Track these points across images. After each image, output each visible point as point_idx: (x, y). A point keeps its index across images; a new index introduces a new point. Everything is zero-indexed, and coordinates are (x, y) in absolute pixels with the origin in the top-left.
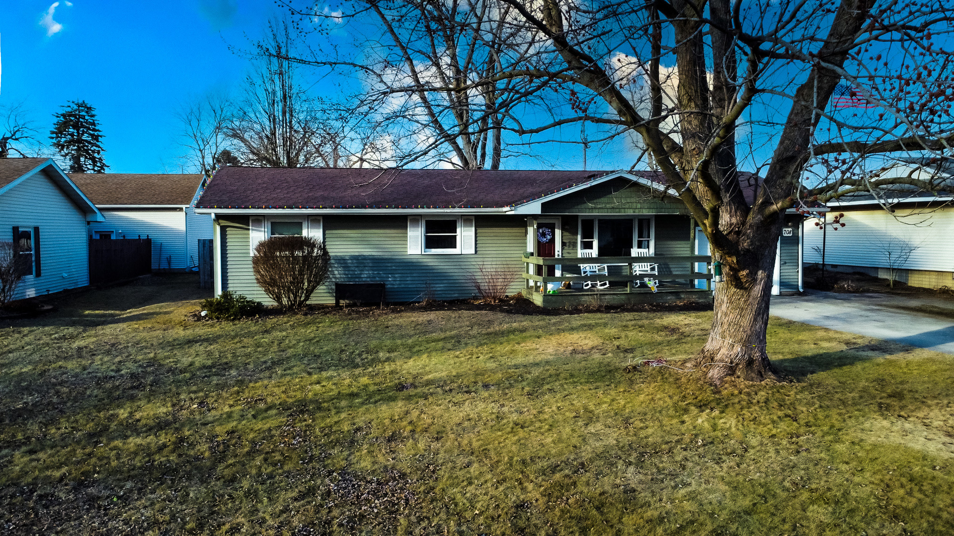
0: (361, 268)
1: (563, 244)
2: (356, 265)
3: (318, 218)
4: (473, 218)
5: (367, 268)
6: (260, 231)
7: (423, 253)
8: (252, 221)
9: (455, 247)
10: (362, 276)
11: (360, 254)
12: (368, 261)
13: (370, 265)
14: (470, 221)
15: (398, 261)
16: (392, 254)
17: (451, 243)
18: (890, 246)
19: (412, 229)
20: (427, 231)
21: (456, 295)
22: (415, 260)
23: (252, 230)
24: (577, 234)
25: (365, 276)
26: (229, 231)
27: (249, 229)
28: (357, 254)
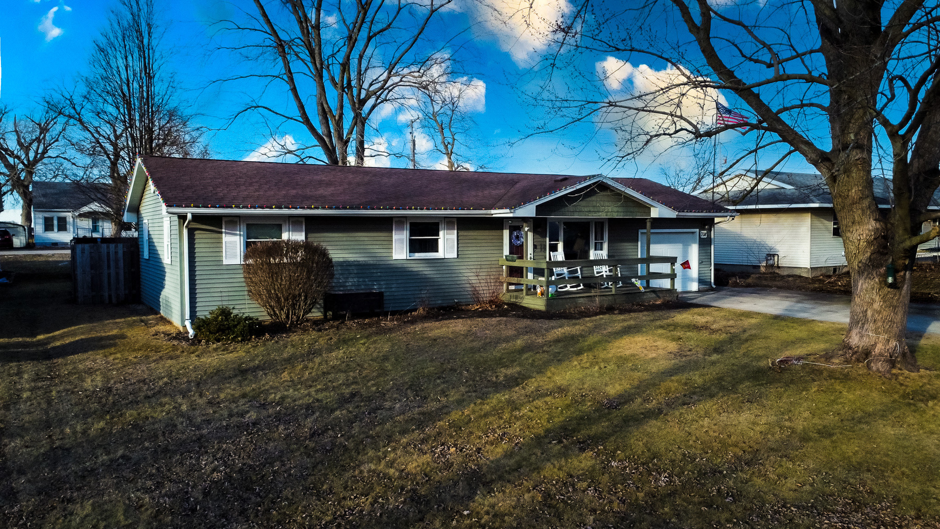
0: (345, 276)
1: (535, 247)
2: (340, 272)
3: (300, 219)
4: (455, 220)
5: (352, 276)
6: (236, 235)
7: (408, 258)
8: (226, 222)
9: (437, 251)
10: (347, 284)
11: (345, 260)
12: (353, 268)
13: (355, 271)
14: (453, 223)
15: (382, 266)
16: (378, 259)
17: (433, 246)
18: (752, 247)
19: (398, 232)
20: (411, 235)
21: (440, 302)
22: (400, 266)
23: (226, 233)
24: (546, 237)
25: (350, 284)
26: (198, 235)
27: (221, 233)
28: (341, 260)
